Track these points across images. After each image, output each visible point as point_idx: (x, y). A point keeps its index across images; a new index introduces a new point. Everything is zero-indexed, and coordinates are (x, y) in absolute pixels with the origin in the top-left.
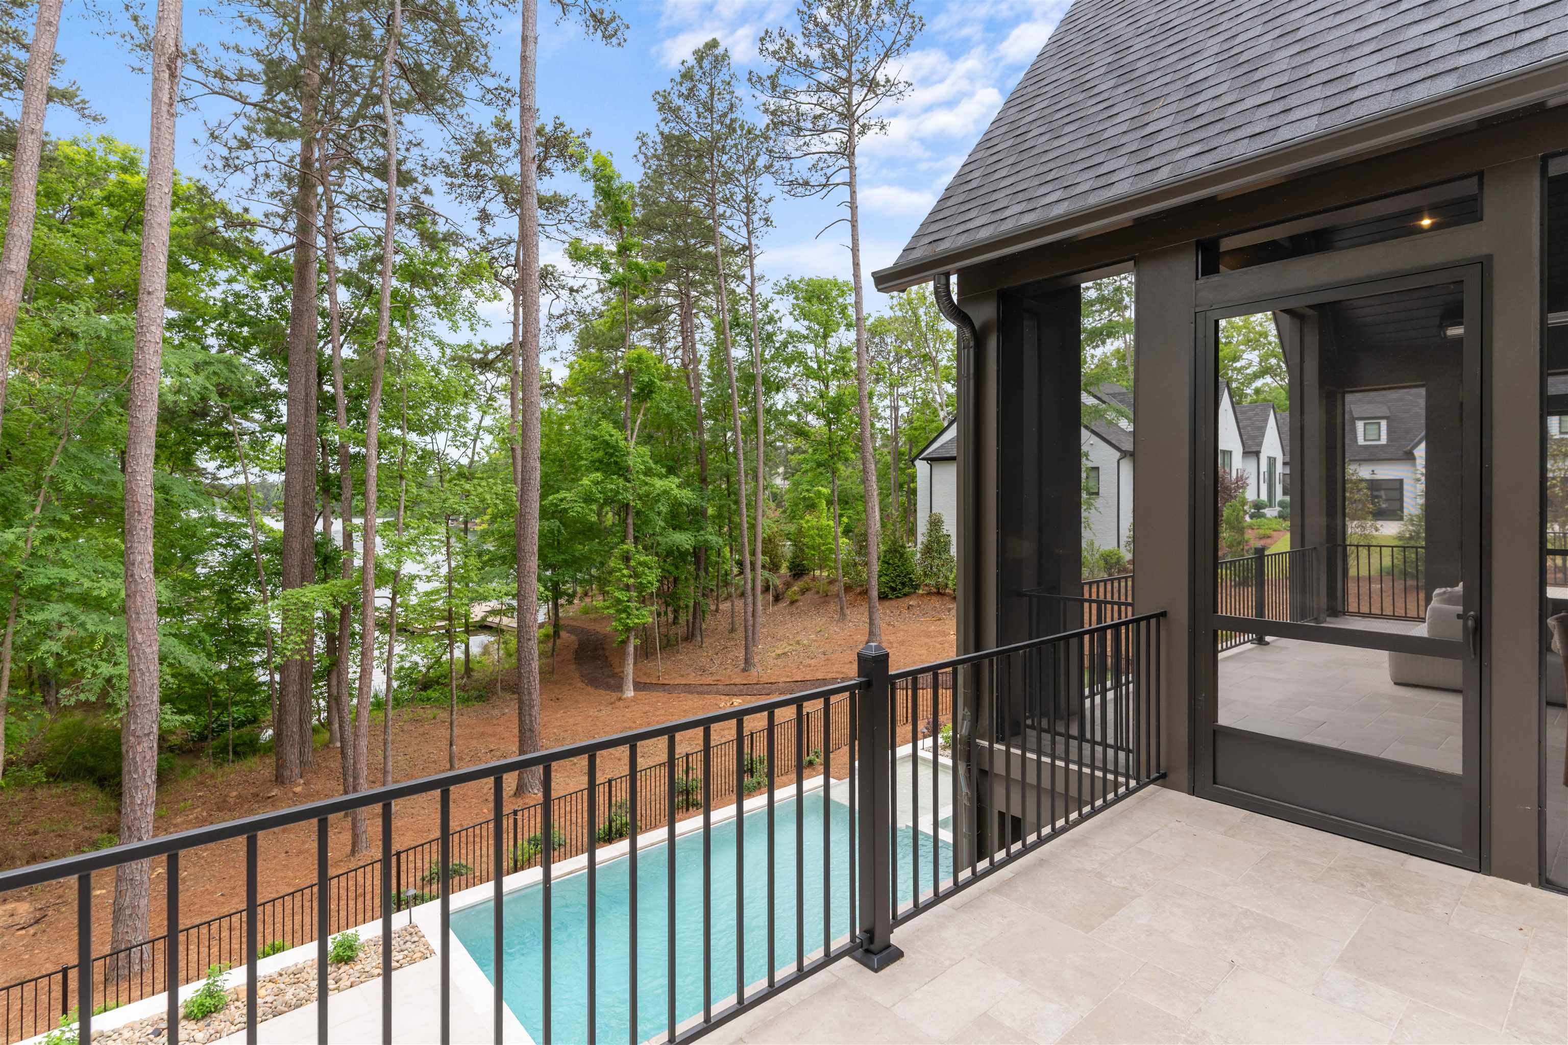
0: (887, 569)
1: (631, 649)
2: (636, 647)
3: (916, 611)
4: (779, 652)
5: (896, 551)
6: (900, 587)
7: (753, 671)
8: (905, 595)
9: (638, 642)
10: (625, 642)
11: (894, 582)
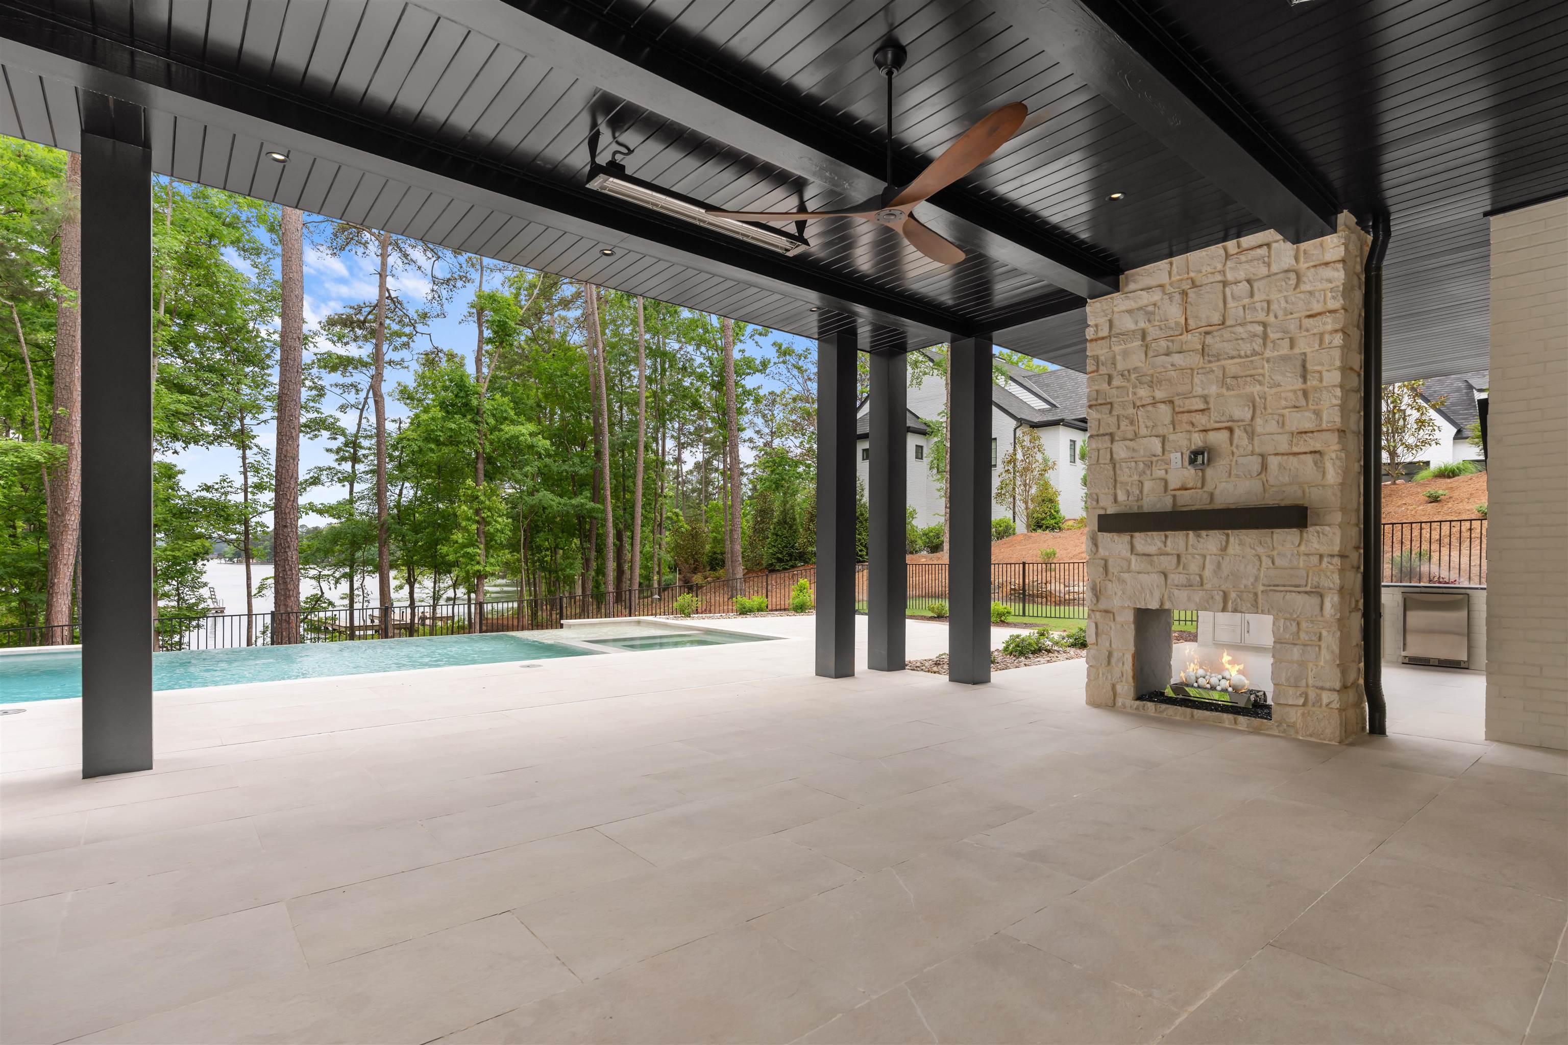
0: (776, 540)
5: (785, 522)
6: (788, 559)
8: (792, 566)
11: (781, 553)
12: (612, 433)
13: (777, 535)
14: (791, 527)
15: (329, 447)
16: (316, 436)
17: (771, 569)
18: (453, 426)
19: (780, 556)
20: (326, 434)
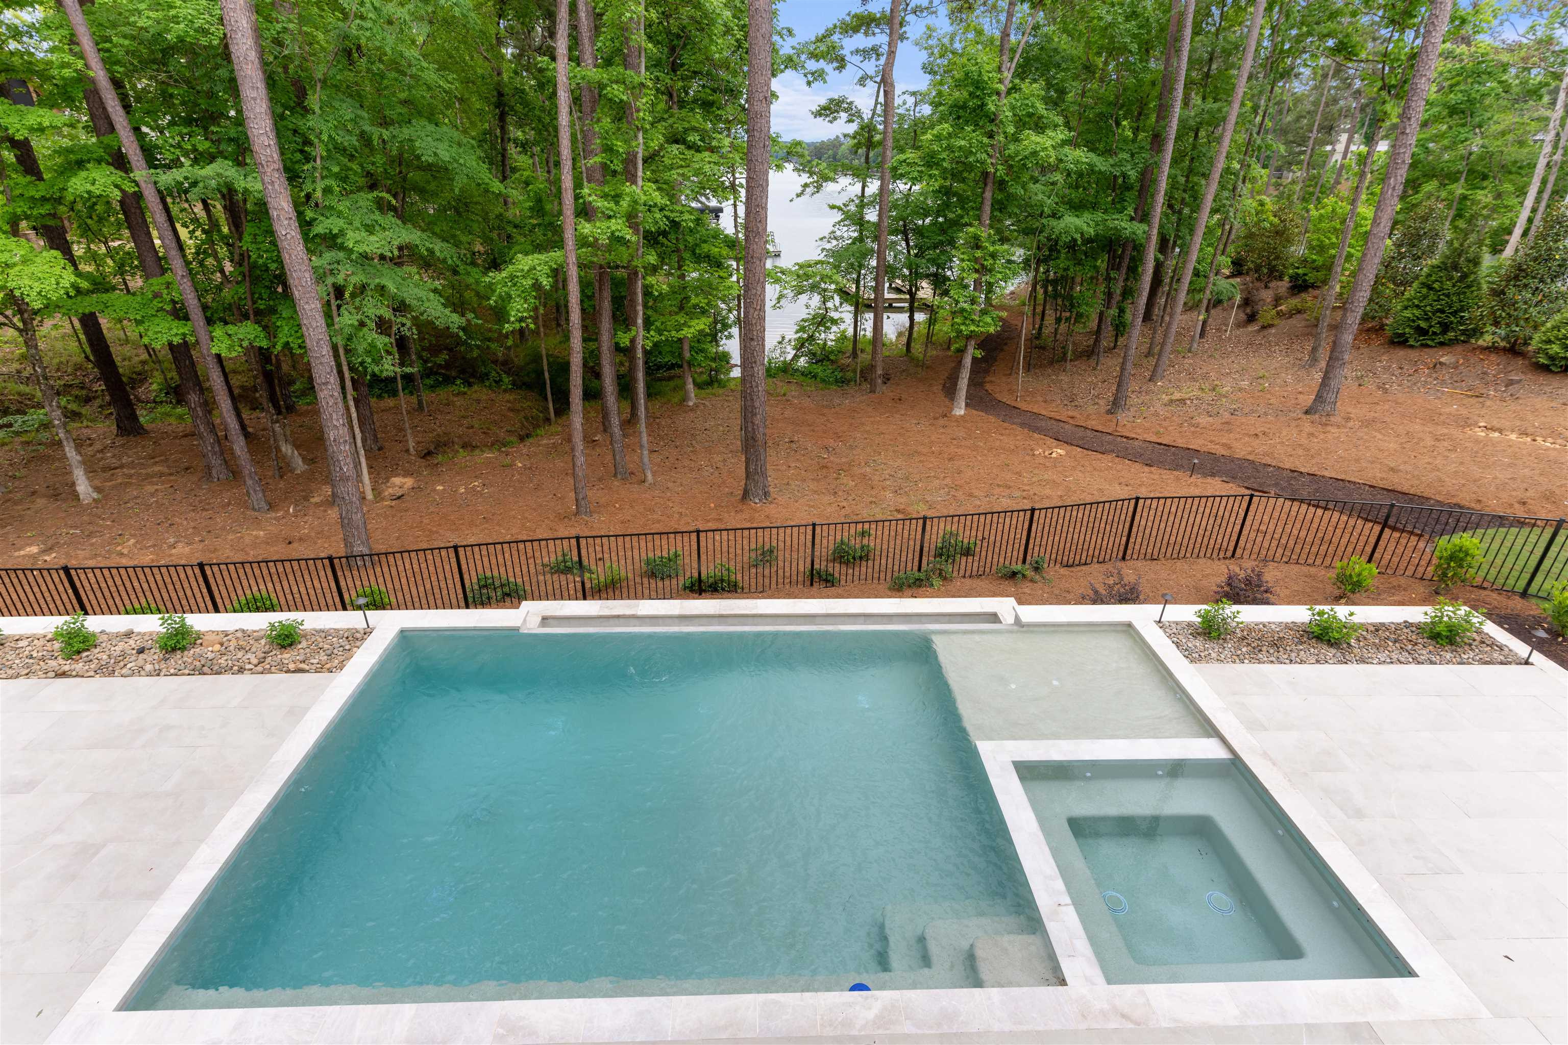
0: (1425, 297)
1: (968, 361)
2: (974, 359)
3: (1445, 375)
4: (1177, 396)
5: (1455, 267)
6: (1437, 329)
7: (1123, 417)
8: (1442, 344)
9: (979, 354)
10: (961, 351)
11: (1427, 319)
12: (1186, 102)
13: (1430, 288)
14: (1465, 276)
15: (846, 132)
16: (835, 119)
17: (1399, 341)
18: (963, 143)
19: (1423, 324)
20: (844, 116)
